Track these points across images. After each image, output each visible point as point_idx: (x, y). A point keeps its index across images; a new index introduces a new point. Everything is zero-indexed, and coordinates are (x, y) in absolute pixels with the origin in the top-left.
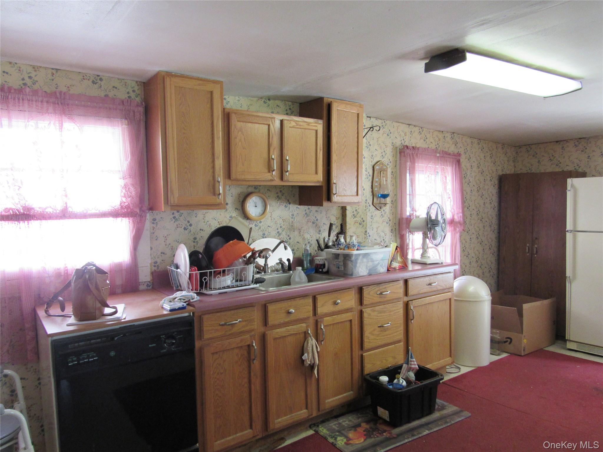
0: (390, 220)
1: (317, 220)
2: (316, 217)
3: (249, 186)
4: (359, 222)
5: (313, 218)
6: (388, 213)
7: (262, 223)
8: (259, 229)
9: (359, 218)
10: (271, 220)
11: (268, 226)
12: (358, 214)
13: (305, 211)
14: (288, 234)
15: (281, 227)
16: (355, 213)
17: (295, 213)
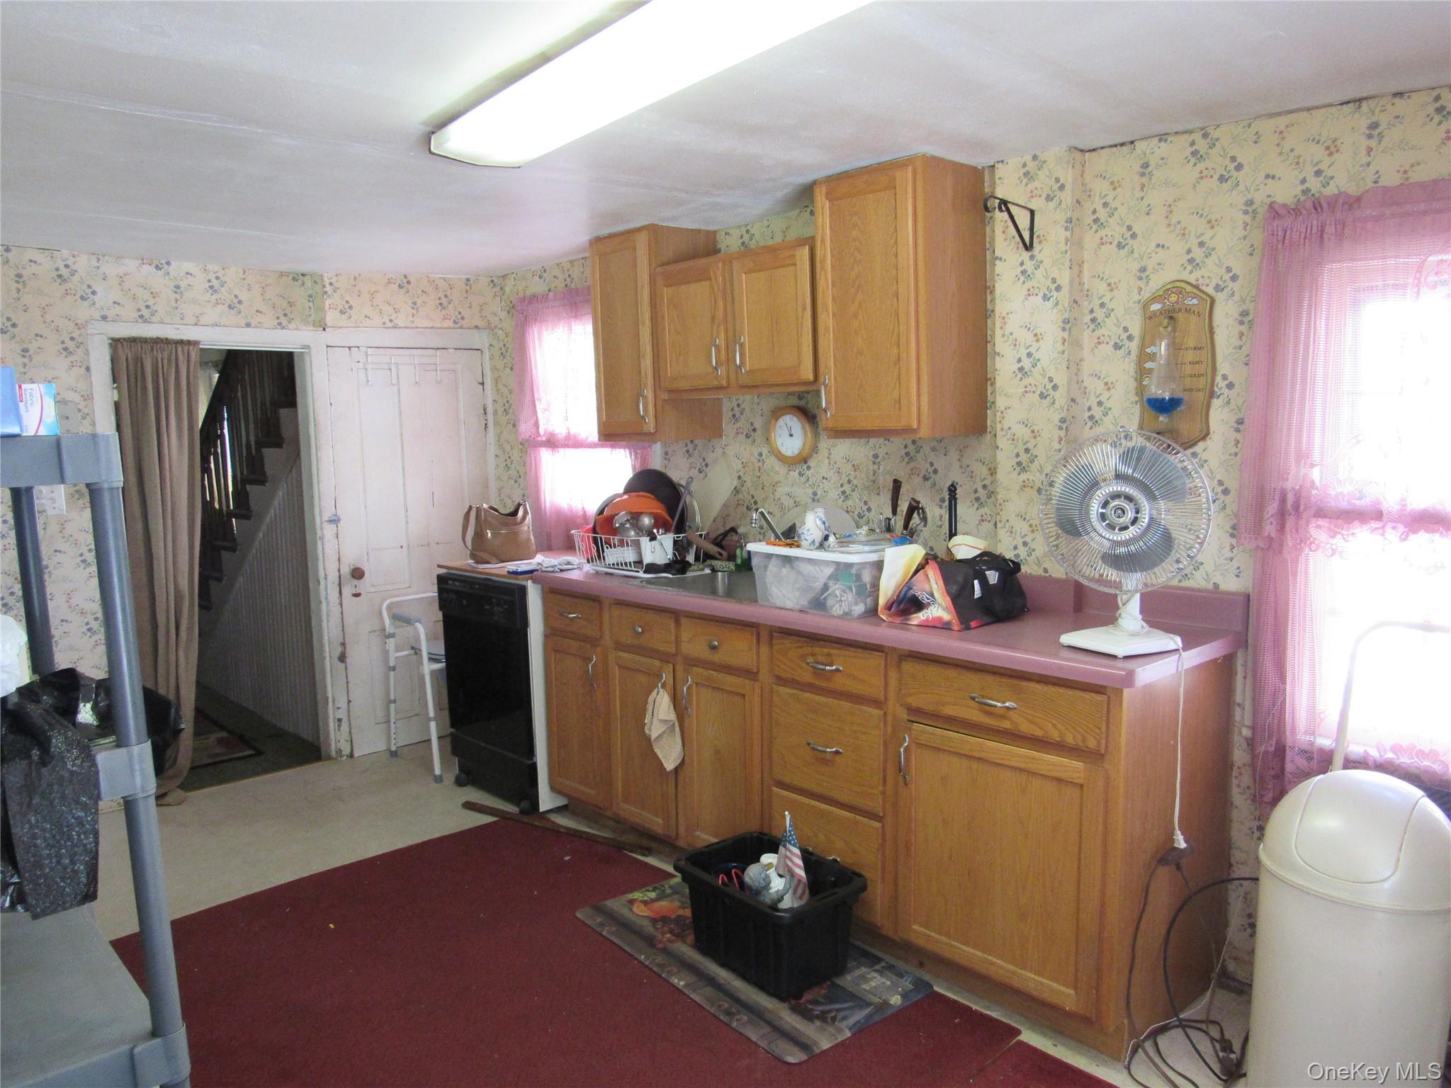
0: (1226, 492)
1: (935, 471)
2: (932, 464)
3: (789, 394)
4: (1038, 485)
5: (924, 467)
6: (1214, 462)
7: (812, 470)
8: (805, 483)
9: (1038, 474)
10: (830, 464)
11: (823, 478)
12: (1032, 461)
13: (906, 447)
14: (865, 499)
15: (849, 482)
16: (1024, 458)
17: (881, 453)
